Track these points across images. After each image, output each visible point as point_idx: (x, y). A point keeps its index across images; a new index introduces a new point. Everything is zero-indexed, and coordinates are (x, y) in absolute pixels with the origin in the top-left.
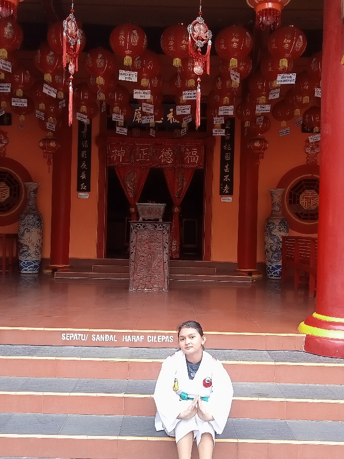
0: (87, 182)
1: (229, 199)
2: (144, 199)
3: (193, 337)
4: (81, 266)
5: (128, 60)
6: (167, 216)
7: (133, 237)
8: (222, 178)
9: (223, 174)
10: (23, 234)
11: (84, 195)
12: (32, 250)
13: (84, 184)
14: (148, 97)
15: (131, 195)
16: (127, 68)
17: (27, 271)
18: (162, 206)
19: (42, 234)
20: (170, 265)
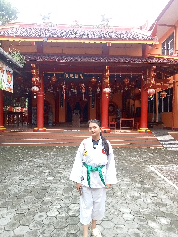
0: (63, 105)
1: (93, 109)
2: (75, 110)
3: (95, 128)
4: (61, 123)
5: (72, 87)
6: (80, 113)
7: (73, 117)
8: (92, 104)
9: (92, 103)
10: (49, 117)
11: (62, 108)
12: (51, 120)
13: (62, 106)
14: (76, 92)
15: (72, 108)
16: (72, 88)
17: (50, 124)
18: (79, 111)
19: (53, 117)
20: (80, 123)
